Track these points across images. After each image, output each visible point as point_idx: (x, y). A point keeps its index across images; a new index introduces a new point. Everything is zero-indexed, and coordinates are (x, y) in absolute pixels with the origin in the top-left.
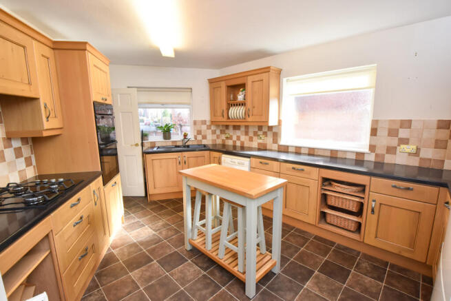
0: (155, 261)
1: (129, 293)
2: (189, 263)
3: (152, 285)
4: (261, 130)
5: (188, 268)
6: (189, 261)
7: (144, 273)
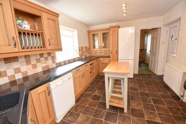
0: (145, 119)
1: (163, 114)
2: (132, 107)
3: (152, 110)
4: (43, 57)
5: (134, 106)
6: (131, 107)
7: (153, 118)
